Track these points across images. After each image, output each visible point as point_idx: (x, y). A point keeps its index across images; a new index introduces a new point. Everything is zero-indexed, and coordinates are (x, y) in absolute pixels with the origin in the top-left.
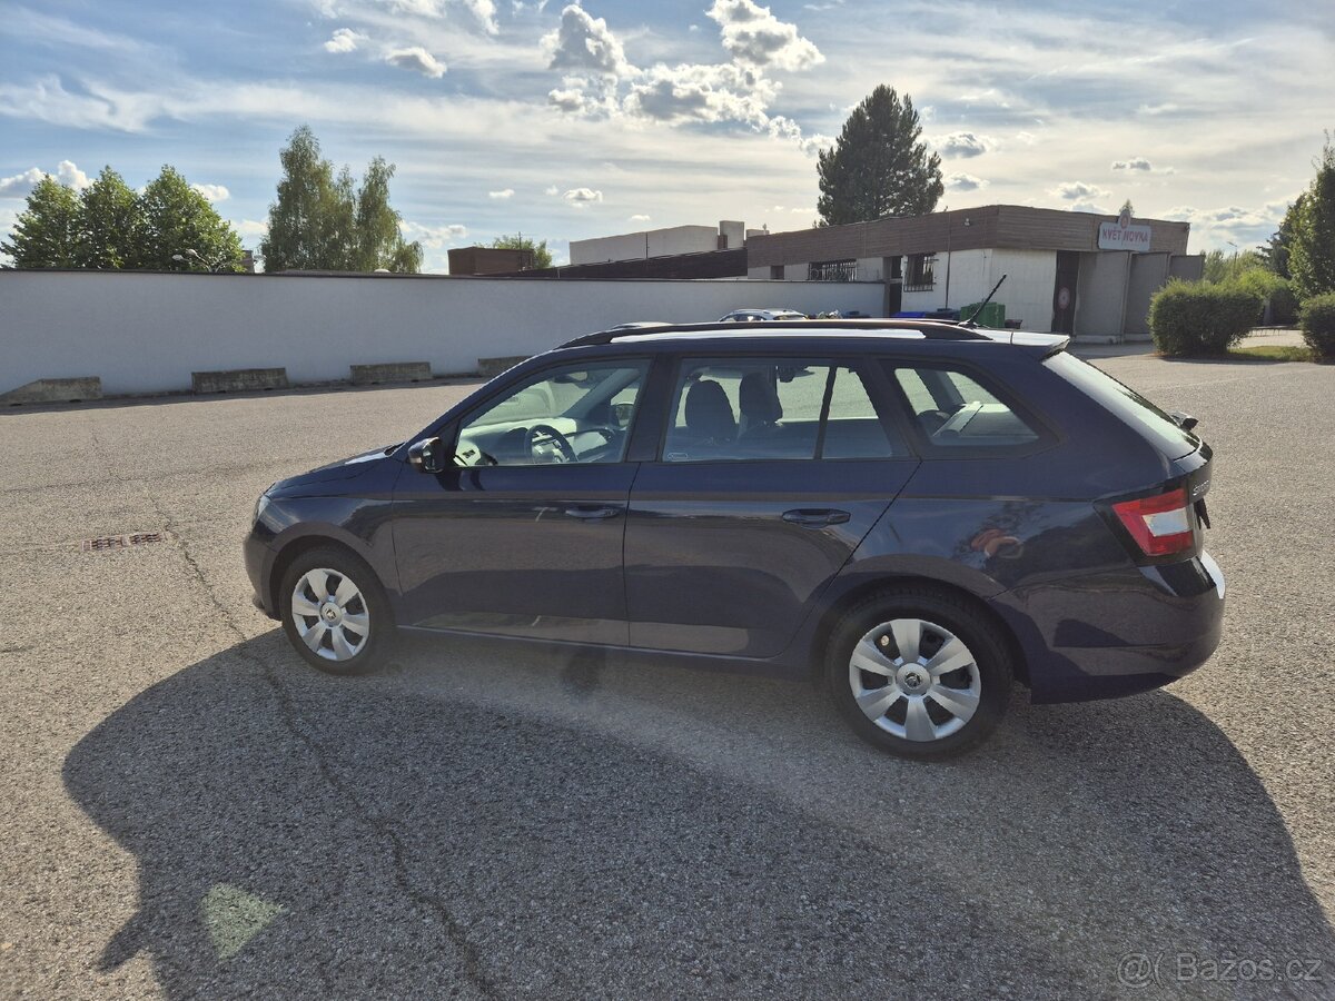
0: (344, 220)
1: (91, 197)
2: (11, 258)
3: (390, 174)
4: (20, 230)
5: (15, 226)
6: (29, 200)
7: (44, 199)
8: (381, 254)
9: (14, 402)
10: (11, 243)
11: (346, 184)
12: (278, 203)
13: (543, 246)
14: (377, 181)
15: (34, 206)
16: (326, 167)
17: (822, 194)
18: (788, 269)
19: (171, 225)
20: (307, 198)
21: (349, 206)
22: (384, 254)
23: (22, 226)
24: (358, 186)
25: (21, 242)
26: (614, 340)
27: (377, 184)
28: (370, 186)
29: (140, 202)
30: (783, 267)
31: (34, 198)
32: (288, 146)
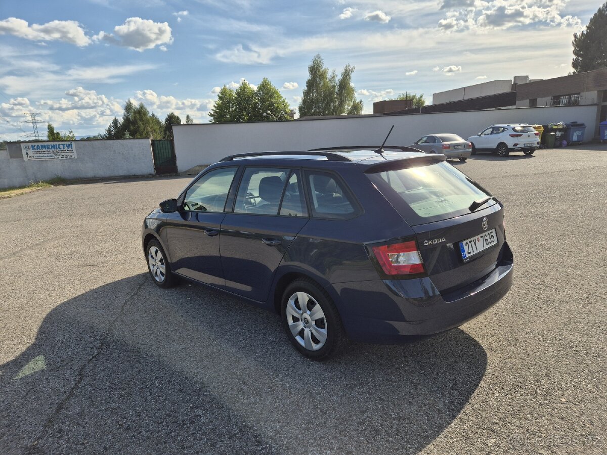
0: (331, 93)
1: (238, 92)
2: (212, 118)
3: (352, 71)
4: (215, 107)
5: (214, 106)
6: (218, 95)
7: (223, 95)
8: (346, 107)
9: (189, 173)
10: (212, 113)
11: (334, 77)
12: (306, 88)
13: (421, 97)
14: (347, 75)
15: (220, 98)
16: (325, 71)
17: (575, 57)
18: (539, 100)
19: (265, 102)
20: (318, 84)
21: (334, 87)
22: (347, 107)
23: (216, 105)
24: (339, 77)
25: (216, 112)
26: (234, 159)
27: (346, 76)
28: (343, 78)
29: (256, 93)
30: (536, 99)
31: (220, 95)
32: (311, 64)
